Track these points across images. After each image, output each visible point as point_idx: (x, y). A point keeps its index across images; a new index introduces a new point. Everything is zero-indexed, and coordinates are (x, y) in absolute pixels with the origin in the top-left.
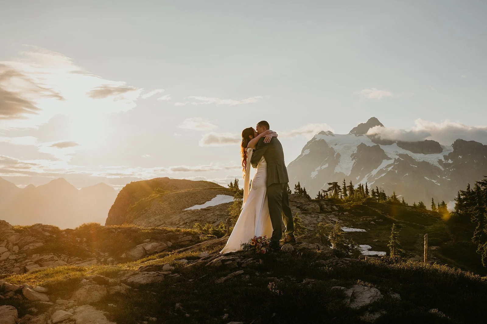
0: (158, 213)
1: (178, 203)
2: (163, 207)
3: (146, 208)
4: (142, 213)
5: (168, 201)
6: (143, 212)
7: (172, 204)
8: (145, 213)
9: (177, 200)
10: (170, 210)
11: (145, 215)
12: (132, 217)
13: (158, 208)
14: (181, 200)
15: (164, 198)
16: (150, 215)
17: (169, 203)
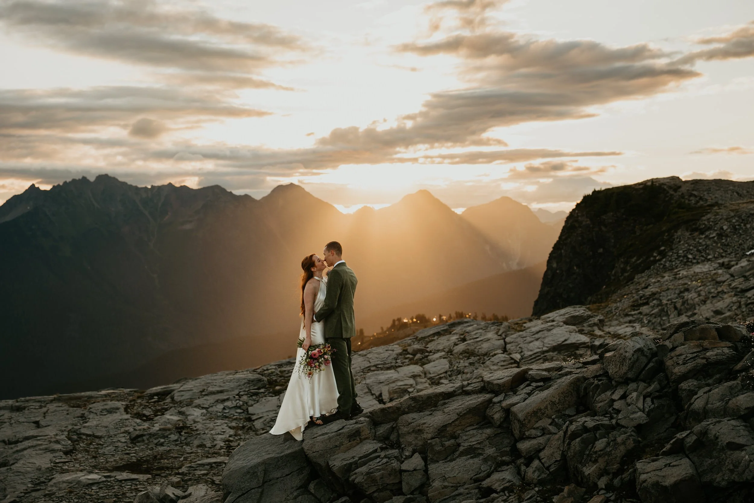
0: (694, 258)
1: (741, 235)
2: (704, 243)
3: (663, 248)
4: (652, 259)
5: (716, 230)
6: (655, 257)
7: (727, 236)
8: (660, 260)
9: (737, 227)
10: (722, 251)
11: (661, 264)
12: (628, 268)
13: (691, 248)
14: (748, 226)
15: (704, 224)
16: (674, 263)
17: (718, 234)
